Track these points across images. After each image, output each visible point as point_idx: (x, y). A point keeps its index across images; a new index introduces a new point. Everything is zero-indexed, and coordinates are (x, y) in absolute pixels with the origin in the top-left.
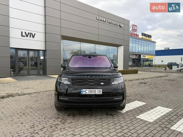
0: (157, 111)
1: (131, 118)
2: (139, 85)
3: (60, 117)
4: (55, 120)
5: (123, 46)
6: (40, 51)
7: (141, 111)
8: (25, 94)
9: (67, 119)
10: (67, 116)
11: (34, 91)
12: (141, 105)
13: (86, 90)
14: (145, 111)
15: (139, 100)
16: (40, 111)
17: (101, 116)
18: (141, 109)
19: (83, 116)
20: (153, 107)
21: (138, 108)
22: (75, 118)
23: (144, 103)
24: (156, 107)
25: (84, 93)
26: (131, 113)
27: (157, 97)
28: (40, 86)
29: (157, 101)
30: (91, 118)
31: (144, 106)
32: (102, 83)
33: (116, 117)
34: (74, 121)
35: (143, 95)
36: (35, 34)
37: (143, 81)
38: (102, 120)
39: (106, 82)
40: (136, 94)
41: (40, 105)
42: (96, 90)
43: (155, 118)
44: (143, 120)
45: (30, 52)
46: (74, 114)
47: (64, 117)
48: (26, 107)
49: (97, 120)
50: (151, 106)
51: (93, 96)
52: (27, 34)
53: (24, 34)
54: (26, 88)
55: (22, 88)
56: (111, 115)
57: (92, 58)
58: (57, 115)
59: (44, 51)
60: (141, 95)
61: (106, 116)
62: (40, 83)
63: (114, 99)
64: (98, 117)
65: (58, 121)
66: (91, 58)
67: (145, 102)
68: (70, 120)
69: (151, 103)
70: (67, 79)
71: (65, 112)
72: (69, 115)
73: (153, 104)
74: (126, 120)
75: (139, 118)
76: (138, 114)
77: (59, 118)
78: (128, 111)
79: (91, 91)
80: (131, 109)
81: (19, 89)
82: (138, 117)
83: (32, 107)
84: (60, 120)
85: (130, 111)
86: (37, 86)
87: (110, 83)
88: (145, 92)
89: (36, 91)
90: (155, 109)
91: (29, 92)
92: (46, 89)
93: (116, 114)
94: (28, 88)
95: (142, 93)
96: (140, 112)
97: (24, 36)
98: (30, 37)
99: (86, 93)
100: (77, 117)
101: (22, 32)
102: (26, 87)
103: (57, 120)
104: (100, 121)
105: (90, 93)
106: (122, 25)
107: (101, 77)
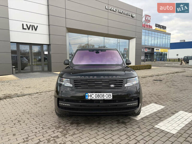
0: (180, 117)
1: (149, 128)
2: (154, 82)
3: (61, 126)
4: (54, 131)
5: (135, 39)
6: (44, 45)
7: (159, 117)
8: (24, 95)
9: (69, 129)
10: (69, 124)
11: (35, 91)
12: (159, 109)
13: (91, 94)
14: (165, 118)
15: (156, 103)
16: (38, 118)
17: (111, 125)
18: (159, 114)
19: (89, 125)
20: (174, 112)
21: (156, 113)
22: (80, 128)
23: (162, 107)
24: (178, 112)
25: (89, 98)
26: (147, 121)
27: (177, 98)
28: (43, 85)
29: (177, 103)
30: (99, 128)
31: (163, 110)
32: (112, 86)
33: (130, 126)
34: (78, 132)
35: (159, 95)
36: (37, 26)
37: (158, 78)
38: (112, 130)
39: (116, 84)
40: (151, 94)
41: (40, 109)
42: (105, 94)
43: (179, 128)
44: (163, 130)
45: (33, 46)
46: (78, 121)
47: (66, 125)
48: (24, 111)
49: (107, 130)
50: (172, 111)
51: (101, 102)
52: (29, 27)
53: (25, 27)
54: (26, 88)
55: (23, 87)
56: (123, 123)
57: (101, 53)
58: (57, 123)
59: (49, 45)
60: (157, 95)
61: (117, 125)
62: (43, 81)
63: (128, 105)
64: (108, 126)
65: (58, 132)
66: (98, 53)
67: (163, 105)
68: (73, 130)
69: (170, 106)
70: (69, 80)
71: (68, 119)
72: (72, 123)
73: (173, 107)
74: (142, 131)
75: (158, 128)
76: (157, 122)
77: (59, 127)
78: (144, 118)
79: (98, 96)
80: (148, 114)
81: (19, 88)
82: (156, 126)
83: (30, 112)
84: (60, 130)
85: (146, 117)
86: (40, 85)
87: (122, 84)
88: (162, 92)
89: (38, 91)
90: (176, 114)
91: (30, 93)
92: (49, 89)
93: (129, 122)
94: (29, 88)
95: (158, 93)
96: (159, 119)
97: (26, 29)
98: (32, 30)
99: (91, 98)
100: (81, 126)
101: (23, 24)
102: (28, 87)
103: (58, 130)
104: (110, 132)
105: (97, 98)
106: (134, 16)
107: (110, 77)
